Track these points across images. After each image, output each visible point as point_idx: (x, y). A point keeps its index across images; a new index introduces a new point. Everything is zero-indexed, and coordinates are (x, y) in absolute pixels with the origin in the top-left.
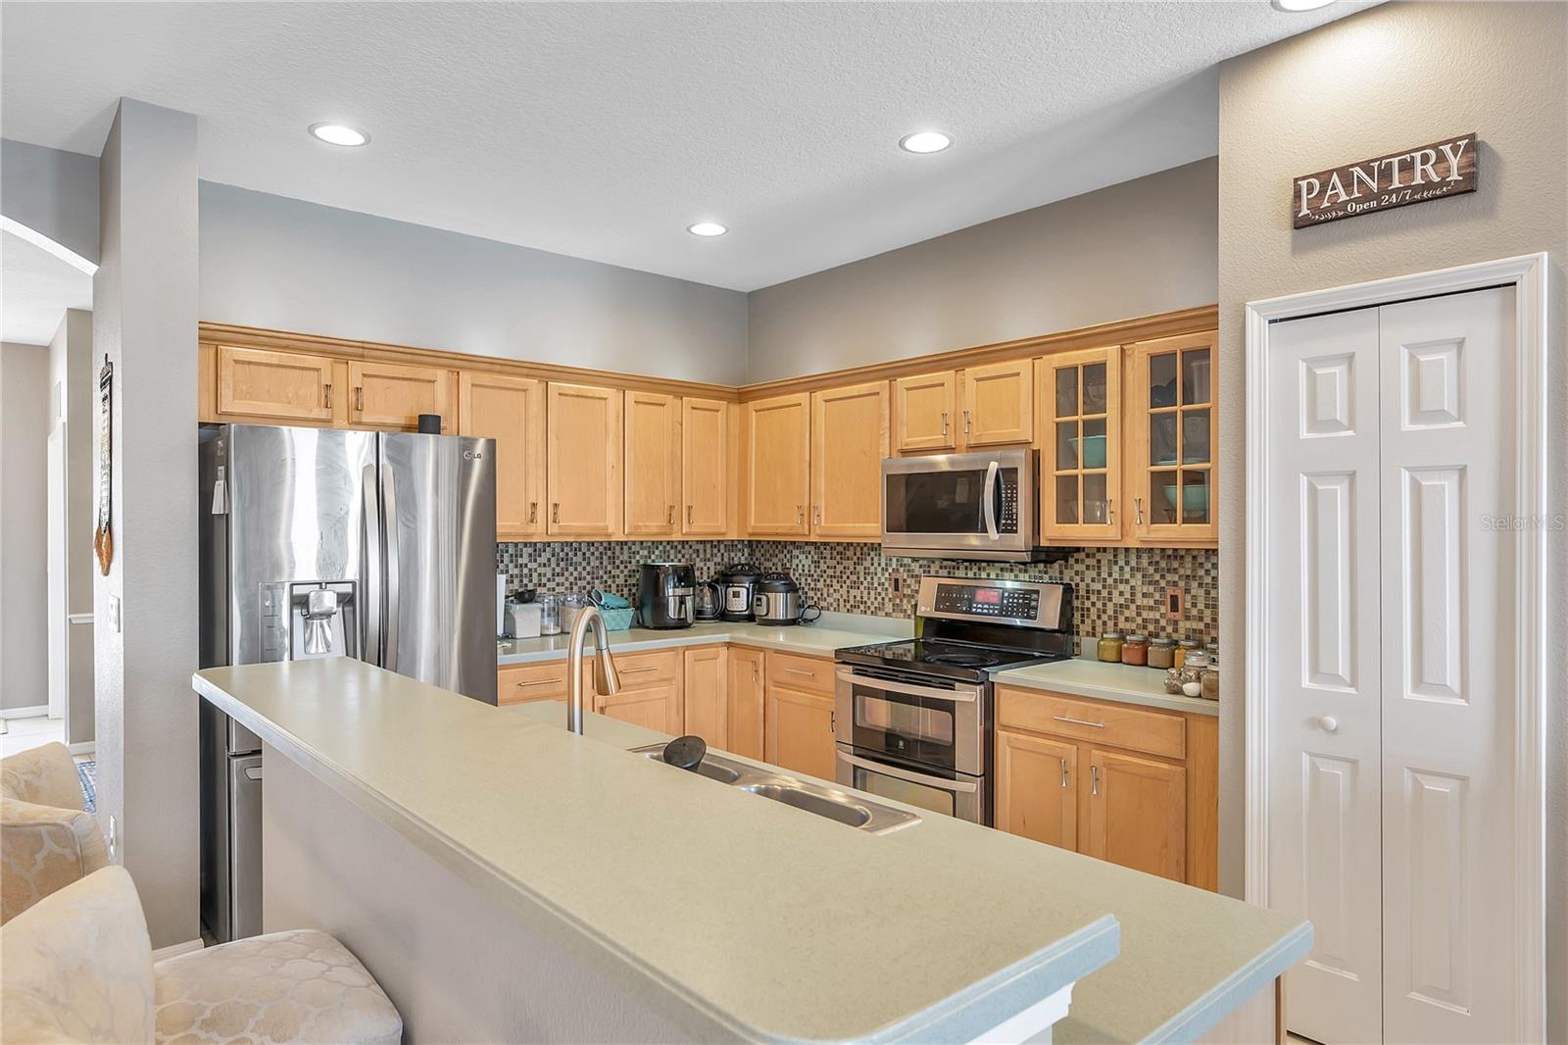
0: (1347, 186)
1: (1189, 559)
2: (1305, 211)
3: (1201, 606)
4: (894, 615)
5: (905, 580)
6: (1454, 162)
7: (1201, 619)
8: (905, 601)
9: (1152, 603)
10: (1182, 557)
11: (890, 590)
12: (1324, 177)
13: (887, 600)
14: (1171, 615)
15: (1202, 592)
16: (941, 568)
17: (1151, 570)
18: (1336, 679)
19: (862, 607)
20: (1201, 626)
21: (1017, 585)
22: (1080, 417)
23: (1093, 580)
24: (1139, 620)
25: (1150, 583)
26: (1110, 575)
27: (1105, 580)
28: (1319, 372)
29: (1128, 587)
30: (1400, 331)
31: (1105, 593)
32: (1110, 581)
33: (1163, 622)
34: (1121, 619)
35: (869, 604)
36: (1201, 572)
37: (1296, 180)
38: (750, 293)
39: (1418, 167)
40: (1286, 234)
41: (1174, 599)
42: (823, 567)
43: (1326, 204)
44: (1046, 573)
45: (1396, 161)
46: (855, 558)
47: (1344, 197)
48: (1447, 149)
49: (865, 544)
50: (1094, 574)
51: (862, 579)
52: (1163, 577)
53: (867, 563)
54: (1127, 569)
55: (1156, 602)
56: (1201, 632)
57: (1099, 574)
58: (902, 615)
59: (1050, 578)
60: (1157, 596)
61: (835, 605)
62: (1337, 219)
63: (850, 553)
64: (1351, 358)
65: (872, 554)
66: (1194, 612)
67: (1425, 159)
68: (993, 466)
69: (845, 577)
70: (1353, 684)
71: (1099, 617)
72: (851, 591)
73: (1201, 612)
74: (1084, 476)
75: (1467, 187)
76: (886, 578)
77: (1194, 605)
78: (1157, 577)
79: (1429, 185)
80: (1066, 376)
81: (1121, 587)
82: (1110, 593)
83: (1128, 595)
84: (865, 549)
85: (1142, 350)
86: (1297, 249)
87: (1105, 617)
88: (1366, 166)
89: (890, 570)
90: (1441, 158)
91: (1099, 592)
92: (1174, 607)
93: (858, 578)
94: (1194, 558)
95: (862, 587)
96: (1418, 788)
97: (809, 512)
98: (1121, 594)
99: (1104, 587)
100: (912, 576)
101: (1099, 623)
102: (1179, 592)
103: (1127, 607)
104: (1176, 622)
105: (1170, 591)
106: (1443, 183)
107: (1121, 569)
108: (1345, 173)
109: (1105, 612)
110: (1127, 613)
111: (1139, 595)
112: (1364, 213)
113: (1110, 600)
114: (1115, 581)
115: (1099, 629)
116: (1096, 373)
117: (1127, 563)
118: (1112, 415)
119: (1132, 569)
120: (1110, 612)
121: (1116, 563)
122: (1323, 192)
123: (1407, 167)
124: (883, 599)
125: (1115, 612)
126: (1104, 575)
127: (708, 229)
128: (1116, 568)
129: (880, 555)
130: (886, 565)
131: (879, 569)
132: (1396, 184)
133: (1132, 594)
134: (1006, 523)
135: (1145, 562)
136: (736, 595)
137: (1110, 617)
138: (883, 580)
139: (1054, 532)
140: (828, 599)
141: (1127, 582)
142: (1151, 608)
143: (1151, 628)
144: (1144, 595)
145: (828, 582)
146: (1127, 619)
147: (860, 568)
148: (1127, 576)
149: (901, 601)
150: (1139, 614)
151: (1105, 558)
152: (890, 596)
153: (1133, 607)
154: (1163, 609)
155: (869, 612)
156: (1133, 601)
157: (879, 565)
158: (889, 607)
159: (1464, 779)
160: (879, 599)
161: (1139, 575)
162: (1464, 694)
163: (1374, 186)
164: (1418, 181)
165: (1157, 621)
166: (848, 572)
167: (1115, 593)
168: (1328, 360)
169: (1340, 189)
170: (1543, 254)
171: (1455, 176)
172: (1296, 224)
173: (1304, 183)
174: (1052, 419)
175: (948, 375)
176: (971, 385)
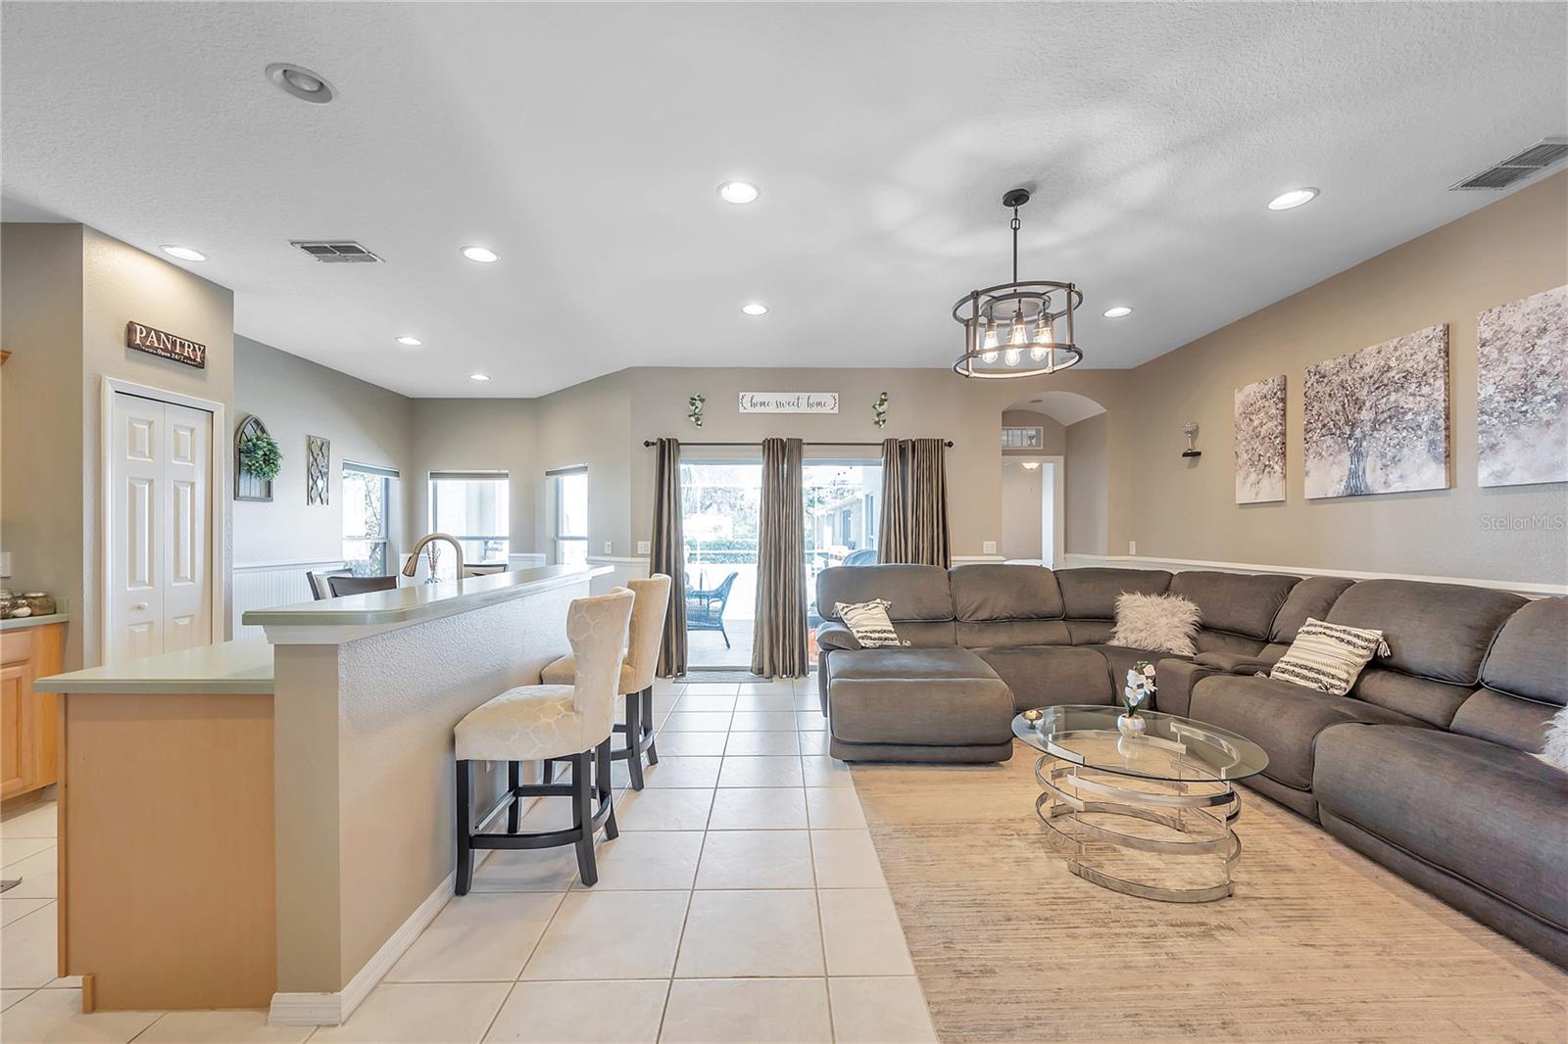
0: (159, 340)
2: (138, 342)
6: (199, 354)
12: (149, 330)
18: (144, 584)
28: (136, 425)
30: (173, 417)
37: (133, 323)
39: (186, 349)
40: (122, 348)
43: (148, 343)
45: (178, 340)
47: (156, 345)
48: (197, 346)
62: (152, 353)
64: (151, 423)
67: (189, 346)
70: (149, 584)
75: (200, 366)
79: (189, 358)
86: (127, 357)
88: (166, 335)
90: (195, 350)
96: (176, 625)
106: (194, 360)
108: (157, 332)
112: (164, 356)
122: (147, 336)
123: (182, 346)
132: (178, 351)
159: (192, 616)
162: (193, 579)
163: (169, 347)
164: (186, 354)
168: (141, 421)
169: (155, 339)
170: (223, 405)
171: (198, 360)
172: (130, 344)
173: (138, 327)
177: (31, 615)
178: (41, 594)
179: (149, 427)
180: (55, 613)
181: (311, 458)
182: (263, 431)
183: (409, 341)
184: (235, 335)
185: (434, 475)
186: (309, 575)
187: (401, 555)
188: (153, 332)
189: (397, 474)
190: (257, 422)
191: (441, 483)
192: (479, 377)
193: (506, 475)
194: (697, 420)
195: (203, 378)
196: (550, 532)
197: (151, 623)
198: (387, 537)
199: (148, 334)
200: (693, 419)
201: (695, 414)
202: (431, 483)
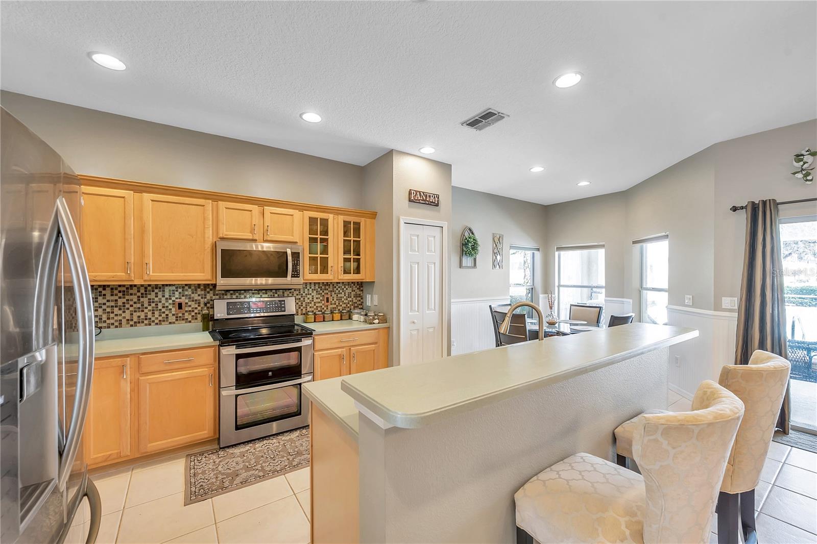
0: (420, 196)
1: (331, 285)
2: (412, 198)
3: (335, 300)
4: (176, 322)
5: (186, 303)
6: (436, 199)
7: (335, 304)
8: (186, 314)
9: (319, 300)
10: (329, 285)
11: (173, 310)
13: (170, 315)
14: (327, 304)
15: (336, 295)
16: (214, 295)
17: (319, 290)
19: (146, 322)
20: (335, 306)
22: (319, 236)
23: (297, 295)
24: (315, 307)
25: (319, 294)
26: (304, 292)
27: (302, 294)
29: (311, 296)
31: (302, 299)
32: (304, 294)
33: (323, 307)
34: (308, 307)
35: (153, 319)
36: (335, 289)
37: (410, 190)
39: (431, 198)
40: (407, 202)
41: (328, 299)
43: (416, 198)
44: (276, 293)
45: (428, 194)
46: (139, 294)
47: (419, 198)
48: (435, 196)
49: (149, 285)
50: (297, 292)
51: (146, 305)
52: (323, 292)
53: (153, 295)
54: (310, 290)
55: (321, 300)
56: (335, 308)
57: (300, 292)
58: (184, 322)
59: (278, 295)
60: (321, 298)
61: (117, 324)
62: (418, 202)
63: (135, 290)
64: (418, 236)
65: (156, 291)
66: (333, 302)
67: (432, 196)
68: (289, 251)
69: (127, 306)
70: (418, 312)
71: (300, 308)
72: (134, 314)
73: (335, 301)
74: (320, 257)
75: (437, 205)
76: (170, 304)
77: (333, 300)
78: (321, 292)
79: (432, 202)
80: (313, 221)
81: (308, 296)
82: (304, 299)
83: (311, 299)
84: (149, 288)
85: (341, 219)
86: (409, 206)
87: (302, 308)
88: (423, 193)
89: (173, 299)
90: (435, 198)
91: (300, 299)
92: (328, 301)
93: (143, 305)
94: (333, 285)
95: (146, 311)
96: (428, 331)
98: (309, 299)
99: (302, 297)
100: (193, 301)
101: (300, 310)
102: (329, 296)
103: (311, 303)
104: (327, 306)
105: (326, 296)
106: (435, 203)
107: (308, 290)
108: (420, 192)
109: (302, 306)
110: (310, 305)
111: (315, 299)
112: (422, 203)
113: (304, 301)
114: (306, 294)
116: (325, 222)
117: (311, 288)
118: (330, 238)
119: (313, 290)
120: (304, 306)
121: (306, 288)
122: (416, 195)
123: (430, 196)
124: (167, 315)
125: (306, 305)
128: (306, 290)
129: (164, 291)
130: (170, 296)
131: (163, 299)
132: (428, 200)
133: (313, 298)
134: (296, 274)
135: (317, 287)
137: (304, 307)
138: (167, 304)
139: (308, 277)
140: (108, 321)
141: (311, 294)
142: (319, 302)
143: (319, 309)
144: (317, 298)
145: (108, 310)
146: (310, 307)
147: (145, 301)
148: (310, 292)
149: (183, 314)
150: (315, 305)
152: (173, 313)
153: (313, 303)
154: (323, 302)
155: (152, 324)
156: (313, 301)
157: (163, 296)
159: (434, 327)
160: (164, 315)
161: (315, 292)
162: (435, 310)
163: (424, 198)
164: (431, 200)
165: (321, 307)
166: (131, 303)
167: (306, 299)
168: (414, 235)
169: (419, 196)
170: (447, 223)
172: (410, 200)
173: (413, 191)
174: (307, 235)
175: (255, 208)
176: (267, 214)
177: (379, 323)
178: (382, 314)
179: (418, 238)
180: (386, 322)
181: (494, 245)
182: (473, 234)
183: (537, 169)
184: (452, 186)
185: (559, 249)
186: (490, 306)
187: (540, 295)
188: (418, 193)
189: (538, 250)
190: (470, 230)
191: (563, 253)
192: (583, 183)
193: (603, 246)
194: (808, 174)
195: (439, 211)
196: (636, 283)
197: (418, 330)
198: (533, 285)
199: (416, 194)
200: (800, 176)
201: (802, 170)
202: (557, 253)
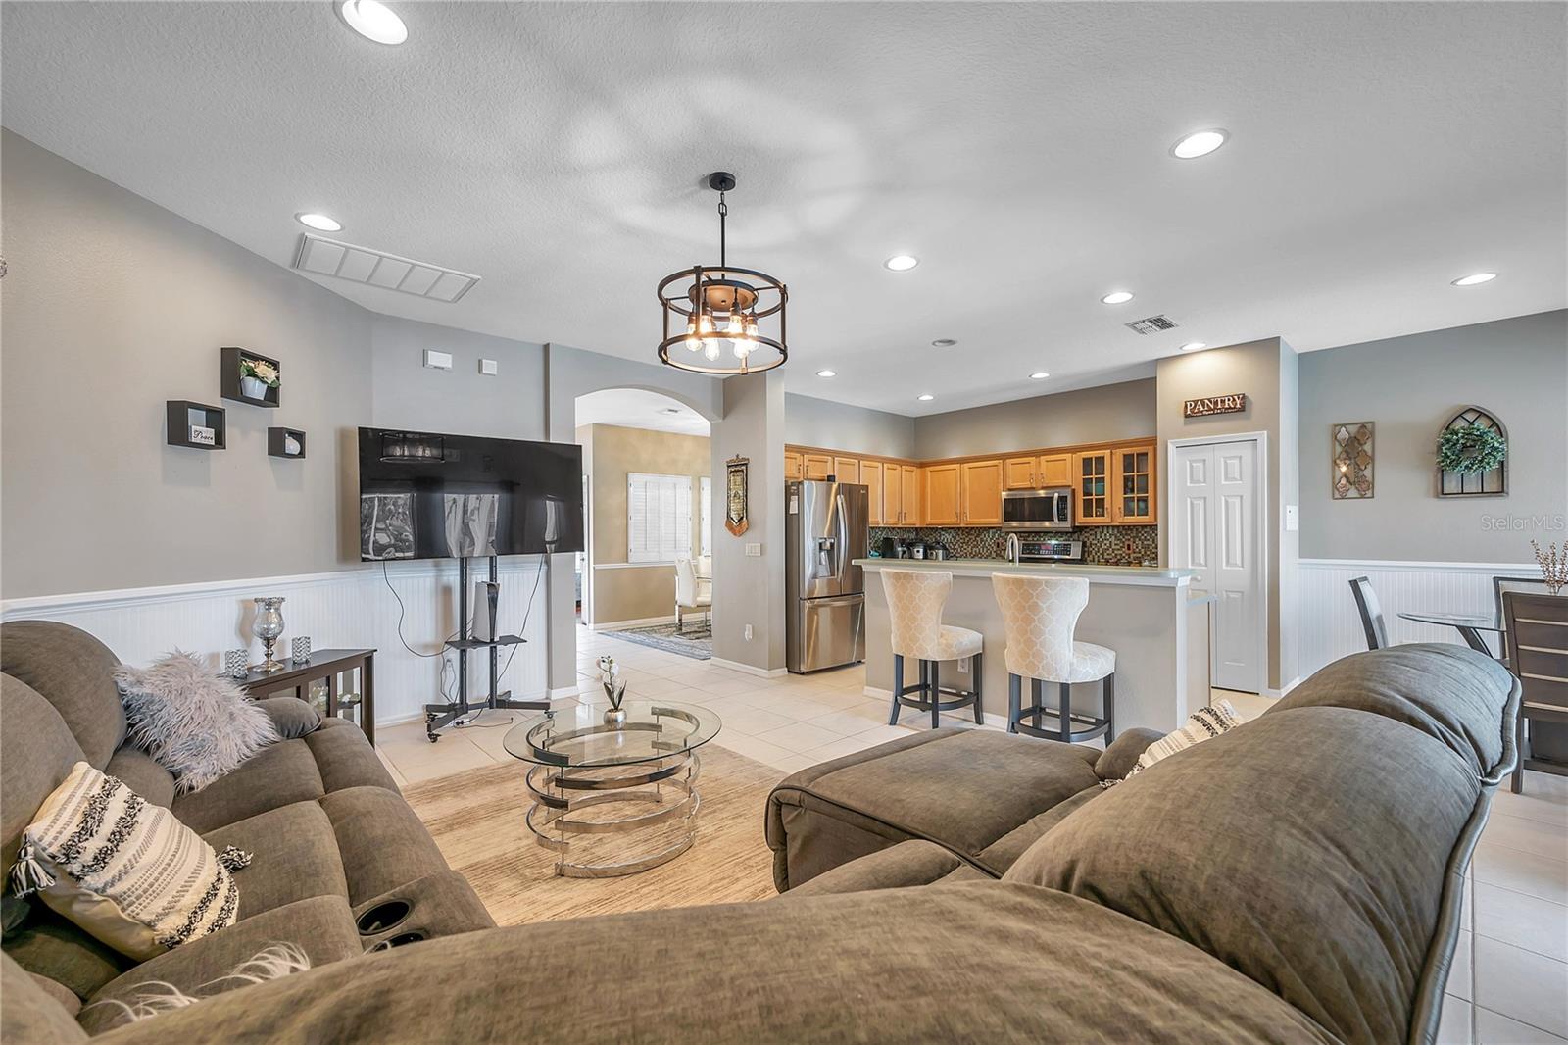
0: (1203, 405)
1: (1135, 530)
2: (1189, 412)
3: (1140, 548)
6: (1238, 402)
7: (1140, 553)
10: (1132, 530)
11: (995, 547)
12: (1196, 402)
13: (993, 552)
14: (1127, 552)
15: (1140, 543)
17: (1119, 535)
18: (1200, 564)
20: (1140, 556)
21: (1057, 542)
22: (1094, 477)
23: (1093, 540)
24: (1113, 554)
25: (1118, 540)
26: (1101, 537)
27: (1098, 540)
28: (1194, 464)
29: (1109, 542)
30: (1221, 452)
31: (1098, 544)
32: (1101, 540)
33: (1124, 555)
34: (1106, 554)
36: (1140, 535)
37: (1186, 402)
38: (916, 418)
39: (1227, 402)
40: (1182, 419)
41: (1129, 546)
42: (958, 539)
43: (1196, 410)
44: (1071, 537)
45: (1219, 399)
47: (1202, 409)
48: (1236, 397)
50: (1093, 537)
51: (979, 543)
52: (1124, 537)
54: (1108, 535)
55: (1121, 547)
57: (1095, 537)
58: (1001, 558)
59: (1074, 539)
60: (1121, 545)
62: (1200, 415)
64: (1205, 460)
65: (984, 532)
66: (1137, 550)
67: (1229, 400)
68: (1056, 495)
69: (970, 543)
70: (1206, 565)
71: (1096, 554)
72: (973, 548)
73: (1139, 550)
74: (1095, 499)
75: (1242, 409)
76: (992, 543)
77: (1137, 548)
78: (1121, 538)
79: (1230, 408)
80: (1087, 462)
81: (1106, 542)
82: (1101, 545)
83: (1109, 545)
84: (981, 530)
85: (1120, 453)
86: (1186, 424)
87: (1098, 554)
88: (1209, 400)
89: (995, 539)
90: (1234, 400)
91: (1096, 544)
92: (1129, 549)
94: (1137, 530)
95: (977, 547)
96: (1228, 597)
97: (960, 515)
98: (1106, 545)
99: (1098, 542)
101: (1096, 556)
102: (1131, 543)
103: (1109, 550)
104: (1130, 555)
105: (1127, 543)
106: (1234, 407)
107: (1105, 535)
108: (1202, 401)
109: (1098, 552)
110: (1108, 552)
111: (1113, 545)
112: (1209, 414)
113: (1101, 547)
114: (1103, 539)
115: (1096, 559)
116: (1100, 460)
117: (1113, 531)
118: (1107, 476)
119: (1110, 535)
120: (1101, 552)
121: (1104, 532)
122: (1195, 406)
123: (1223, 401)
125: (1103, 552)
126: (1098, 537)
127: (927, 398)
129: (988, 533)
130: (992, 537)
131: (988, 539)
132: (1219, 406)
134: (1063, 517)
135: (1119, 531)
136: (918, 551)
137: (1101, 554)
138: (990, 543)
139: (1081, 520)
141: (1108, 540)
142: (1119, 550)
143: (1119, 557)
144: (1116, 545)
145: (961, 545)
146: (1108, 555)
147: (979, 539)
148: (1108, 538)
149: (1000, 552)
150: (1114, 552)
151: (1098, 531)
152: (995, 550)
153: (1111, 549)
154: (1124, 550)
155: (983, 557)
156: (1111, 547)
157: (988, 537)
158: (994, 555)
159: (1242, 593)
161: (1114, 537)
162: (1242, 566)
163: (1212, 407)
164: (1227, 406)
165: (1121, 555)
166: (972, 541)
167: (1103, 544)
168: (1197, 461)
169: (1201, 406)
170: (1265, 432)
171: (1238, 406)
172: (1186, 416)
173: (1189, 403)
174: (1081, 477)
175: (1032, 459)
176: (1043, 463)
179: (1205, 464)
188: (1200, 403)
190: (1475, 411)
195: (1248, 417)
199: (1195, 404)
